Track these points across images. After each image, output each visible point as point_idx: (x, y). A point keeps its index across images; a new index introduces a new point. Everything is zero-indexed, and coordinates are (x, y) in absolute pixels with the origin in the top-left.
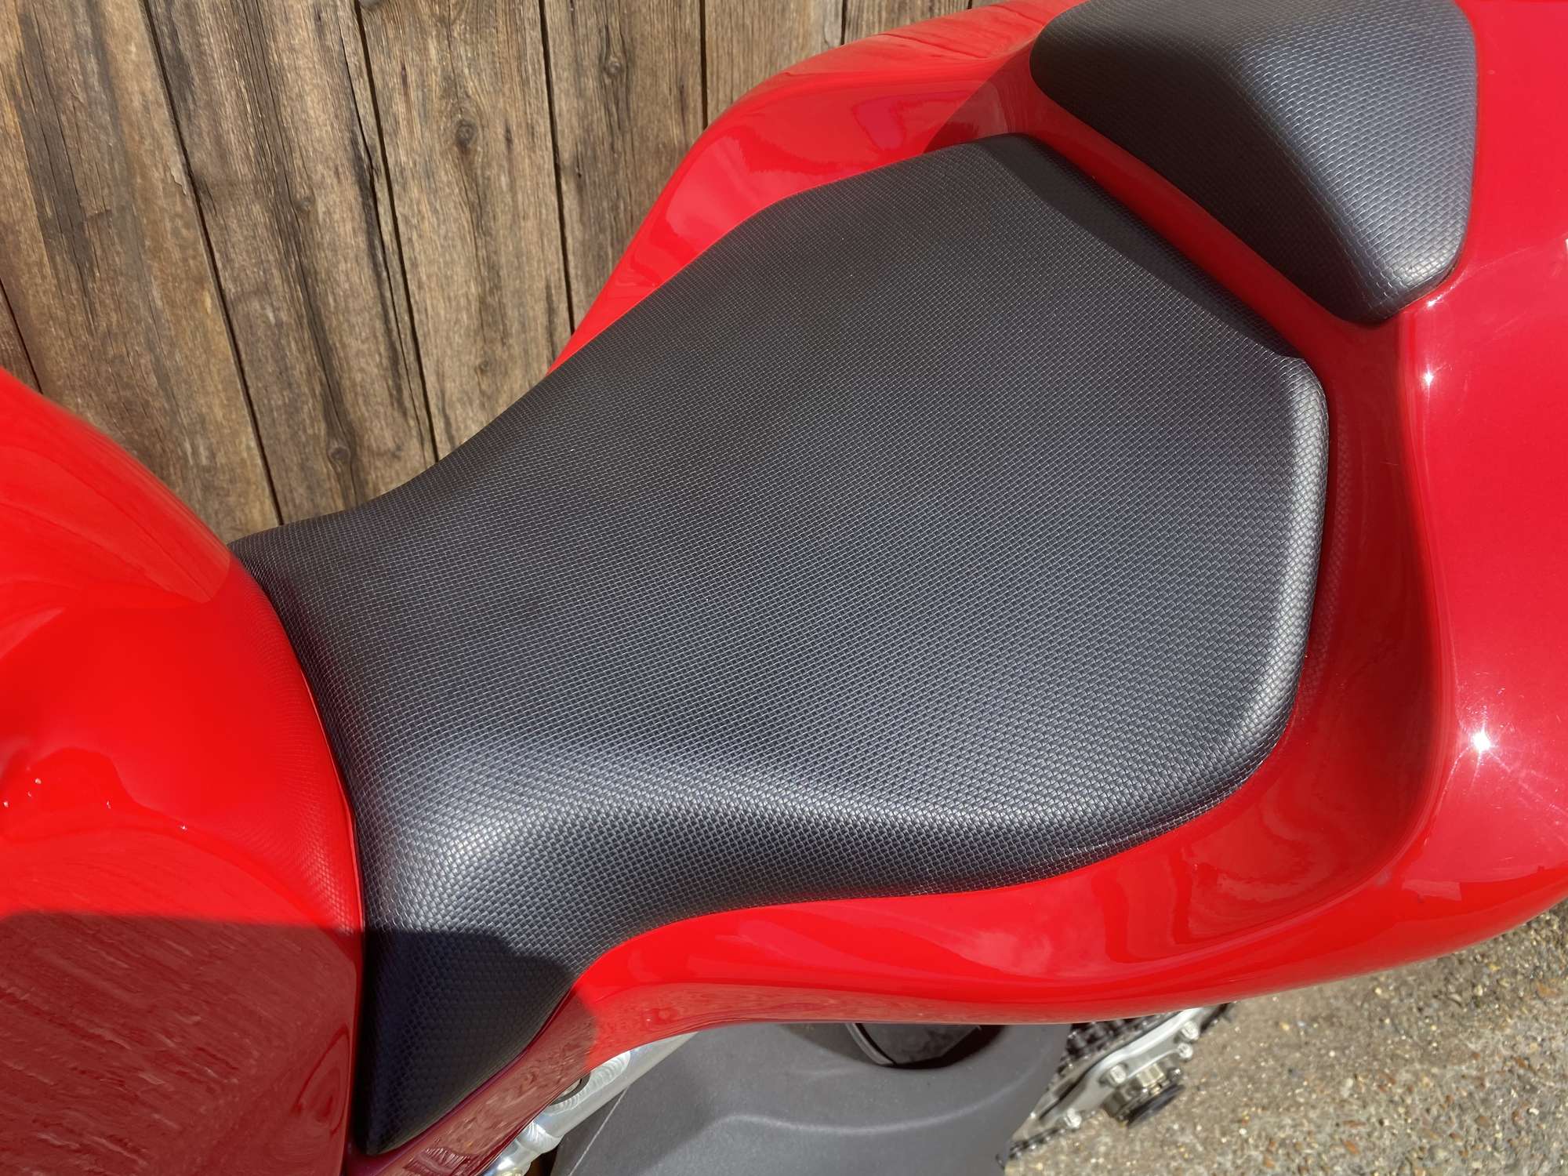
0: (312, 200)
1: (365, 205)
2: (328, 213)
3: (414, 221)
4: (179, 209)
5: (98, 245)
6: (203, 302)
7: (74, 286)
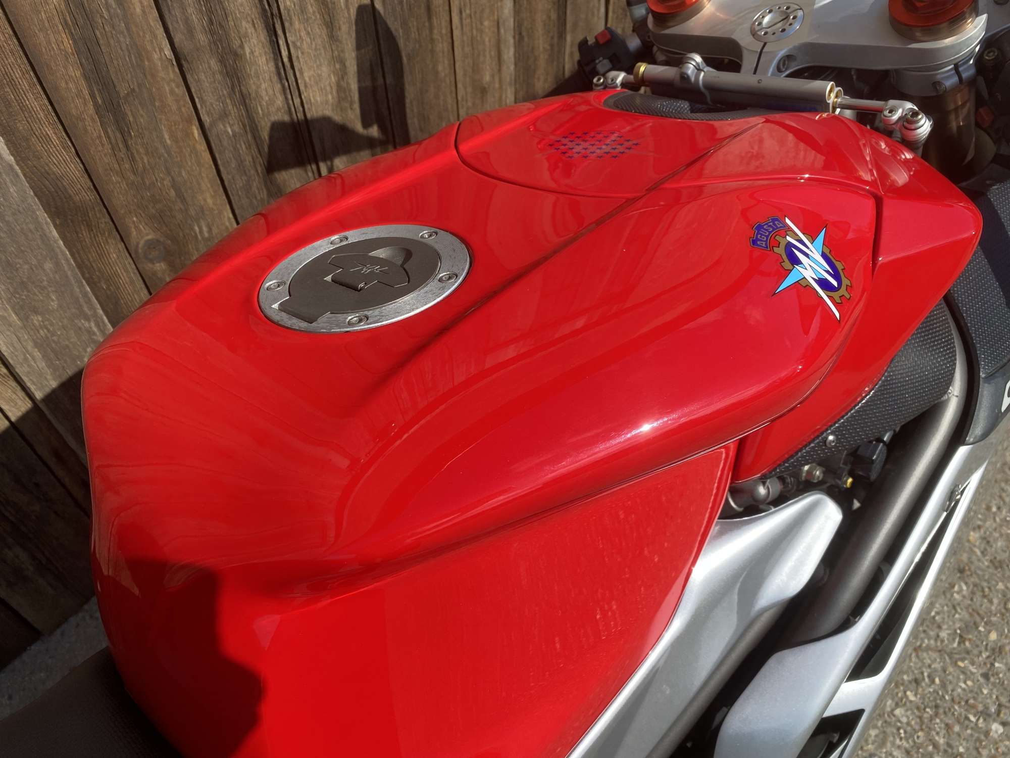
0: (242, 46)
1: (271, 41)
2: (252, 52)
3: (299, 44)
4: (172, 76)
5: (129, 114)
6: (193, 134)
7: (121, 146)
